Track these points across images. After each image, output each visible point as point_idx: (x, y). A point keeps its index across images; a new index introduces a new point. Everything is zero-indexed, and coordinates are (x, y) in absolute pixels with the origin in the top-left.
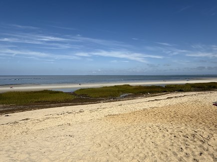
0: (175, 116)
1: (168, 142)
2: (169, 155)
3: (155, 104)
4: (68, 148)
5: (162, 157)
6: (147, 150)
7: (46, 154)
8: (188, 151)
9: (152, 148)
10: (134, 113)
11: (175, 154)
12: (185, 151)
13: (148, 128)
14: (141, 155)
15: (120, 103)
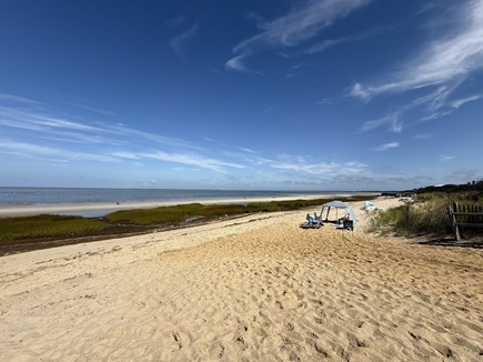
0: (257, 244)
1: (248, 283)
2: (246, 302)
3: (233, 230)
4: (80, 320)
5: (238, 306)
6: (218, 300)
7: (24, 344)
8: (271, 292)
9: (225, 295)
10: (204, 245)
11: (255, 299)
12: (267, 292)
13: (222, 266)
14: (209, 310)
15: (184, 230)
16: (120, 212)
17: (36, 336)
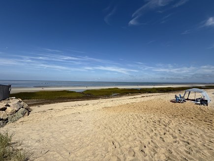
0: (146, 108)
1: (143, 126)
2: (144, 134)
3: (134, 100)
4: (78, 129)
5: (140, 136)
6: (130, 131)
7: (64, 133)
8: (157, 132)
9: (133, 129)
10: (121, 106)
11: (148, 134)
12: (154, 131)
13: (130, 116)
14: (126, 134)
15: (112, 99)
16: (88, 90)
17: (66, 131)
